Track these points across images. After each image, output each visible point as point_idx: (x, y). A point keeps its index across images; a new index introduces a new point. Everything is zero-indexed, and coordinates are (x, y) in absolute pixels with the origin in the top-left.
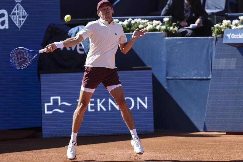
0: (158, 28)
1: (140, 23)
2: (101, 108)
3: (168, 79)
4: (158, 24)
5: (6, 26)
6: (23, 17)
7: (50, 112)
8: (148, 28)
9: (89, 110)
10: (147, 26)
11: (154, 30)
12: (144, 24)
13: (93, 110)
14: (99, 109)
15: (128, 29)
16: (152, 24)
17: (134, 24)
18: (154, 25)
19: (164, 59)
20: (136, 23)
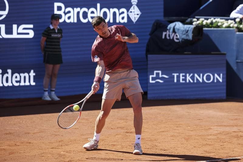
0: (231, 25)
1: (219, 22)
2: (189, 80)
3: (237, 62)
4: (232, 23)
5: (125, 20)
6: (138, 14)
7: (154, 82)
8: (224, 26)
9: (181, 81)
10: (224, 24)
11: (229, 27)
12: (222, 22)
13: (184, 82)
14: (188, 81)
15: (211, 26)
16: (228, 23)
17: (215, 23)
18: (229, 23)
19: (235, 48)
20: (216, 22)
